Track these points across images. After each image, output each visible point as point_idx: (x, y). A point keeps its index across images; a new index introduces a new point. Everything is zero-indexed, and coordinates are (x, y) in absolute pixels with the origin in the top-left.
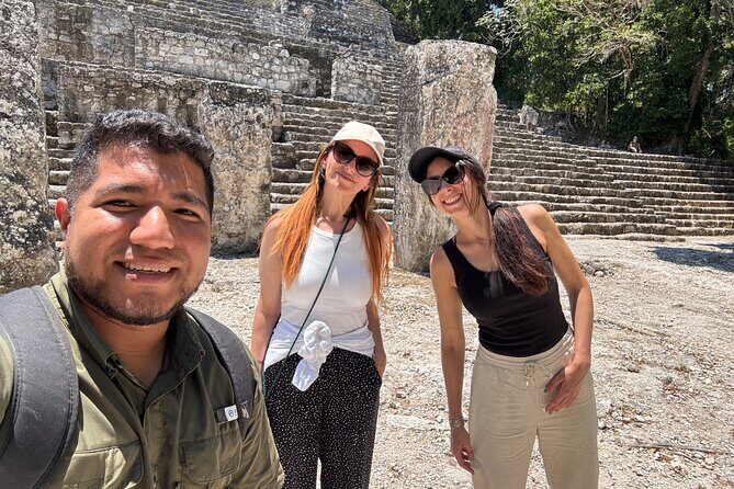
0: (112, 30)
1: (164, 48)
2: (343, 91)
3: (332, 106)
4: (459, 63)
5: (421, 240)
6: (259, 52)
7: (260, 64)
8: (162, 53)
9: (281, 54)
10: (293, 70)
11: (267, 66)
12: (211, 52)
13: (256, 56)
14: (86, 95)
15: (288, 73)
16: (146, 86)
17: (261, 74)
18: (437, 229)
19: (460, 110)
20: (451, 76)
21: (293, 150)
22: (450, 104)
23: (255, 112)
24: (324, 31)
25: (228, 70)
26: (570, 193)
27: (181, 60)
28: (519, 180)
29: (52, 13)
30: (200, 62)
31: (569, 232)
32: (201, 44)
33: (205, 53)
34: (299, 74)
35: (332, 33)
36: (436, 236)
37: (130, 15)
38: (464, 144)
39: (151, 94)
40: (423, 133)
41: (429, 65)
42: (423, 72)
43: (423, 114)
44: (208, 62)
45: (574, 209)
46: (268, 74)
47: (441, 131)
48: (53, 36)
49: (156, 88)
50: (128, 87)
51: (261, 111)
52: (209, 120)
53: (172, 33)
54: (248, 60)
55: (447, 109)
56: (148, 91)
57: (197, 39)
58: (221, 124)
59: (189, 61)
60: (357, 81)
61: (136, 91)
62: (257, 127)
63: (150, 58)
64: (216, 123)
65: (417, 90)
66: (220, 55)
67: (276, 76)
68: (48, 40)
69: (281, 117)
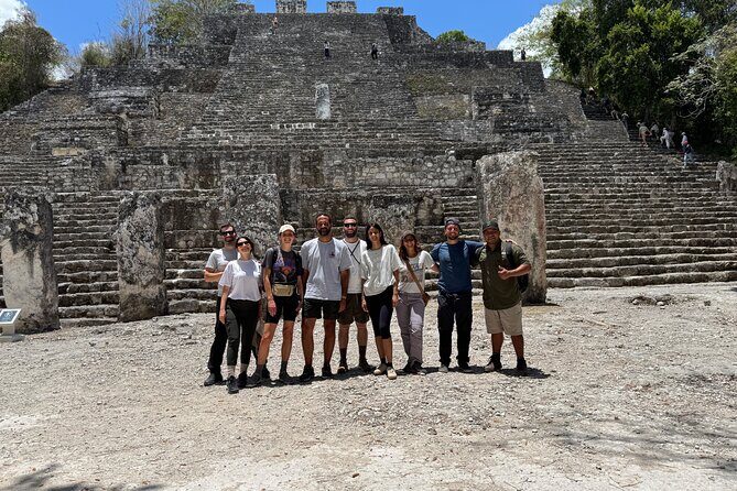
0: (336, 163)
1: (366, 170)
4: (509, 165)
6: (432, 161)
7: (433, 170)
8: (364, 174)
9: (449, 159)
10: (459, 170)
11: (438, 170)
12: (397, 168)
13: (430, 165)
14: (314, 210)
15: (455, 173)
16: (348, 199)
17: (434, 177)
20: (502, 175)
22: (504, 191)
23: (400, 210)
24: (506, 127)
25: (410, 178)
26: (723, 244)
27: (377, 177)
28: (665, 236)
29: (299, 158)
30: (390, 176)
31: (711, 280)
32: (390, 163)
33: (393, 169)
34: (464, 172)
35: (514, 127)
37: (347, 150)
38: (519, 215)
41: (488, 170)
42: (484, 175)
43: (486, 200)
44: (395, 175)
45: (723, 259)
46: (440, 176)
47: (500, 209)
49: (355, 200)
50: (338, 202)
53: (370, 160)
54: (424, 168)
55: (503, 195)
57: (388, 161)
59: (382, 176)
61: (343, 204)
62: (403, 219)
63: (357, 178)
66: (403, 169)
67: (446, 176)
68: (297, 175)
69: (441, 207)
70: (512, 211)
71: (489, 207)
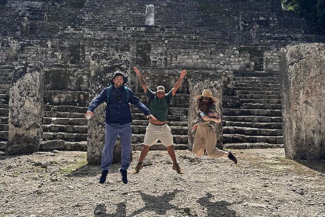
0: (159, 51)
1: (179, 57)
2: (270, 66)
3: (264, 75)
4: (308, 53)
5: (297, 142)
6: (223, 53)
7: (224, 59)
8: (178, 60)
9: (235, 52)
10: (241, 59)
11: (227, 59)
12: (200, 56)
13: (222, 55)
15: (239, 61)
17: (224, 63)
18: (306, 136)
19: (312, 75)
20: (304, 60)
21: (238, 99)
22: (305, 72)
23: (213, 83)
24: (263, 36)
25: (208, 63)
27: (187, 61)
29: (135, 48)
30: (195, 61)
32: (196, 53)
33: (198, 57)
34: (244, 61)
36: (306, 140)
37: (166, 44)
38: (316, 91)
39: (172, 79)
40: (292, 87)
41: (292, 55)
42: (289, 59)
43: (291, 78)
44: (199, 61)
46: (229, 63)
47: (302, 86)
48: (135, 57)
49: (175, 75)
50: (163, 77)
51: (216, 82)
52: (193, 88)
53: (183, 50)
54: (218, 57)
55: (304, 74)
56: (171, 77)
57: (194, 51)
58: (198, 89)
59: (190, 61)
60: (279, 61)
61: (166, 78)
62: (215, 89)
63: (173, 62)
64: (196, 89)
65: (286, 67)
66: (204, 57)
67: (232, 63)
68: (133, 59)
69: (233, 83)
70: (310, 88)
71: (294, 83)
